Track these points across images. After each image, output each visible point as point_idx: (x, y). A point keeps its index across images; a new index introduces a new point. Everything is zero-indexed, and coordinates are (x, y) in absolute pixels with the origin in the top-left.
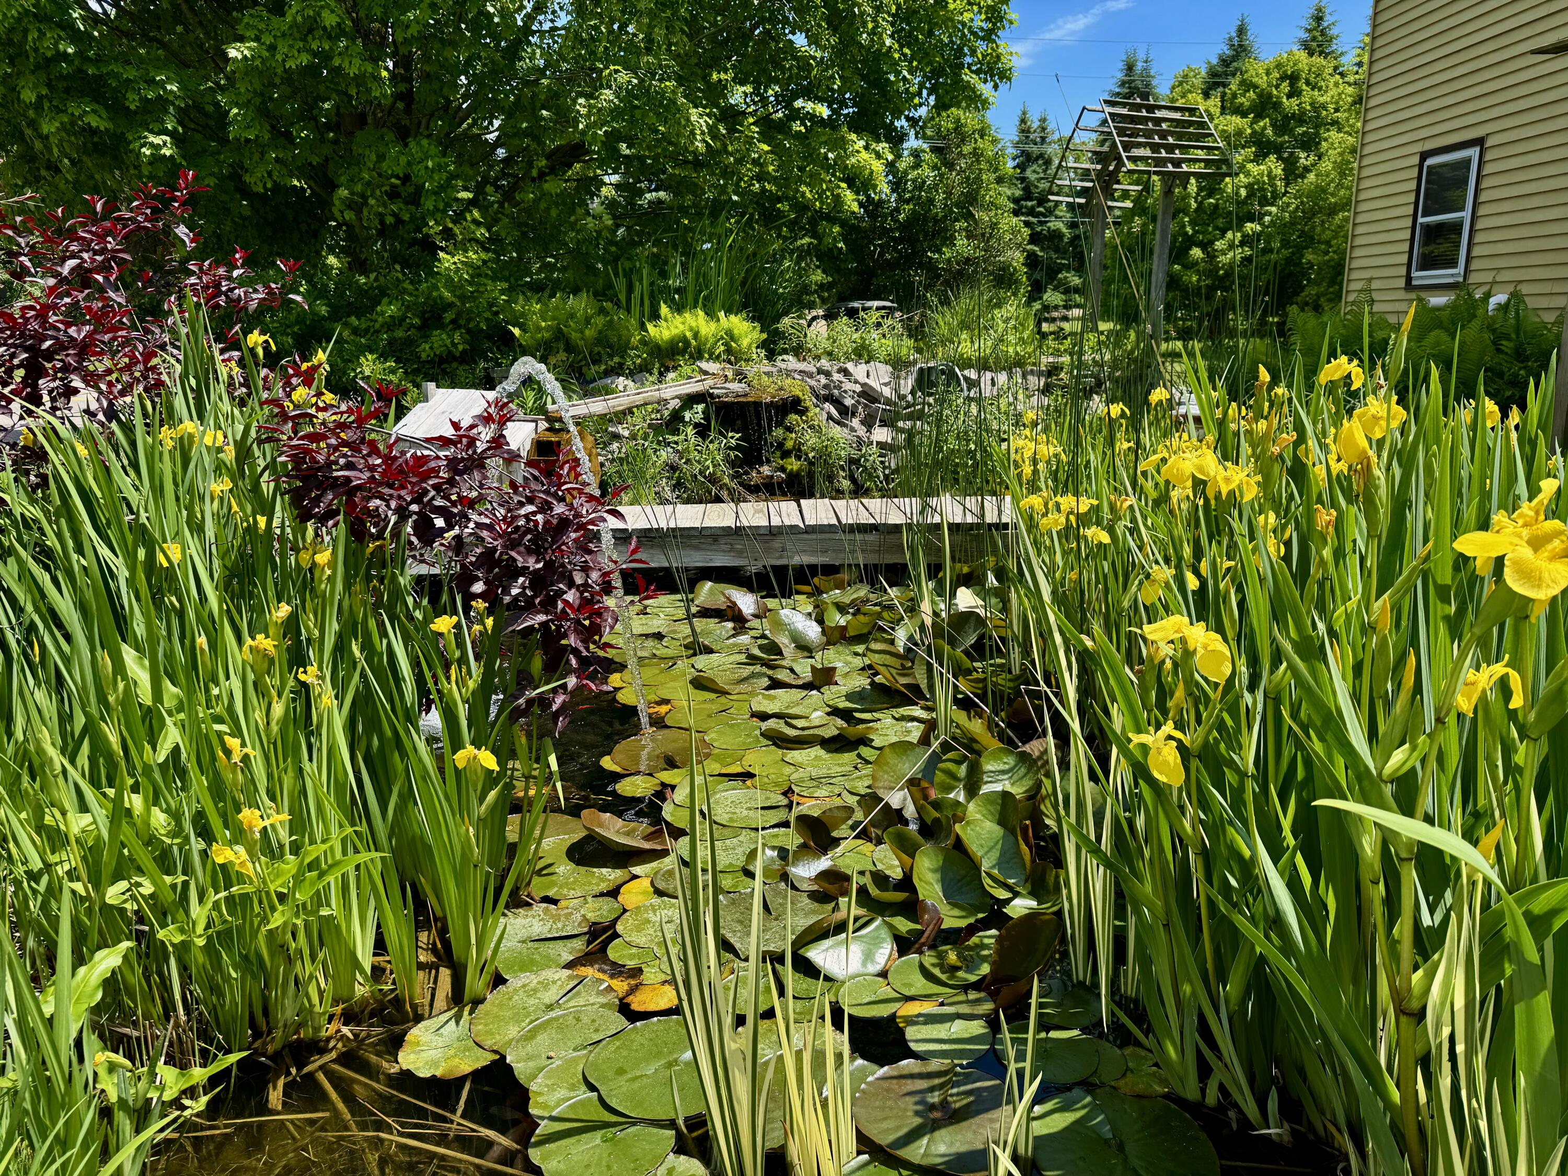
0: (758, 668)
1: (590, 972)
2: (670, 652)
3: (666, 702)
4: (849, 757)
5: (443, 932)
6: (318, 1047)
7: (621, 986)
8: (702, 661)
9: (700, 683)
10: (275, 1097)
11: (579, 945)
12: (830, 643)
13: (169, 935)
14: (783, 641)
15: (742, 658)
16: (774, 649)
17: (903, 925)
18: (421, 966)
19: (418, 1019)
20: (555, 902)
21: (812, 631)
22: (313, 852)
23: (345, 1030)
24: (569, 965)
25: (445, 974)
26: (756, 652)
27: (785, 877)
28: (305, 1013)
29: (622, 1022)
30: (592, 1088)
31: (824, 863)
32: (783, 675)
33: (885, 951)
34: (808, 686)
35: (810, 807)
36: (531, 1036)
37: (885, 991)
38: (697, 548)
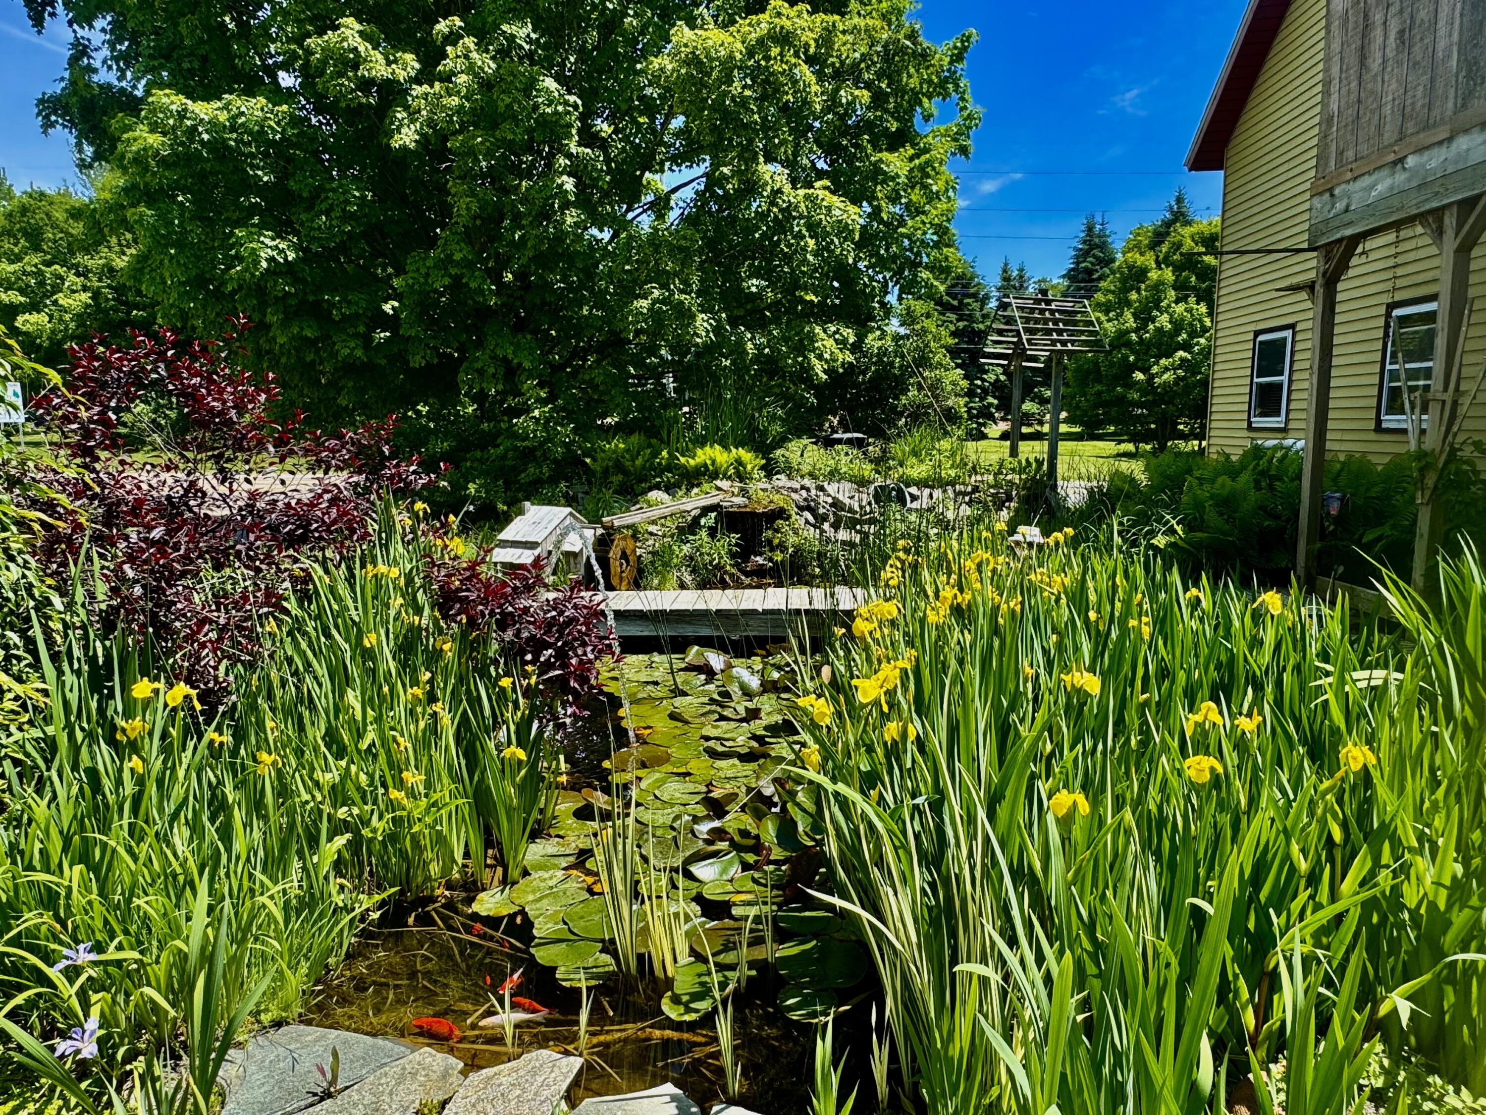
0: (714, 707)
1: (574, 872)
2: (660, 695)
3: (649, 727)
4: (754, 766)
5: (501, 851)
6: (432, 899)
7: (590, 880)
8: (679, 701)
9: (673, 717)
11: (572, 859)
12: (765, 691)
14: (734, 689)
15: (706, 700)
16: (726, 695)
17: (751, 858)
18: (487, 866)
19: (484, 890)
20: (562, 837)
21: (754, 683)
22: (435, 797)
23: (447, 893)
24: (565, 869)
25: (500, 870)
26: (716, 697)
27: (693, 832)
28: (428, 878)
29: (587, 896)
30: (565, 923)
31: (716, 824)
32: (727, 713)
33: (735, 870)
34: (741, 720)
35: (716, 794)
36: (540, 899)
37: (730, 888)
38: (689, 623)
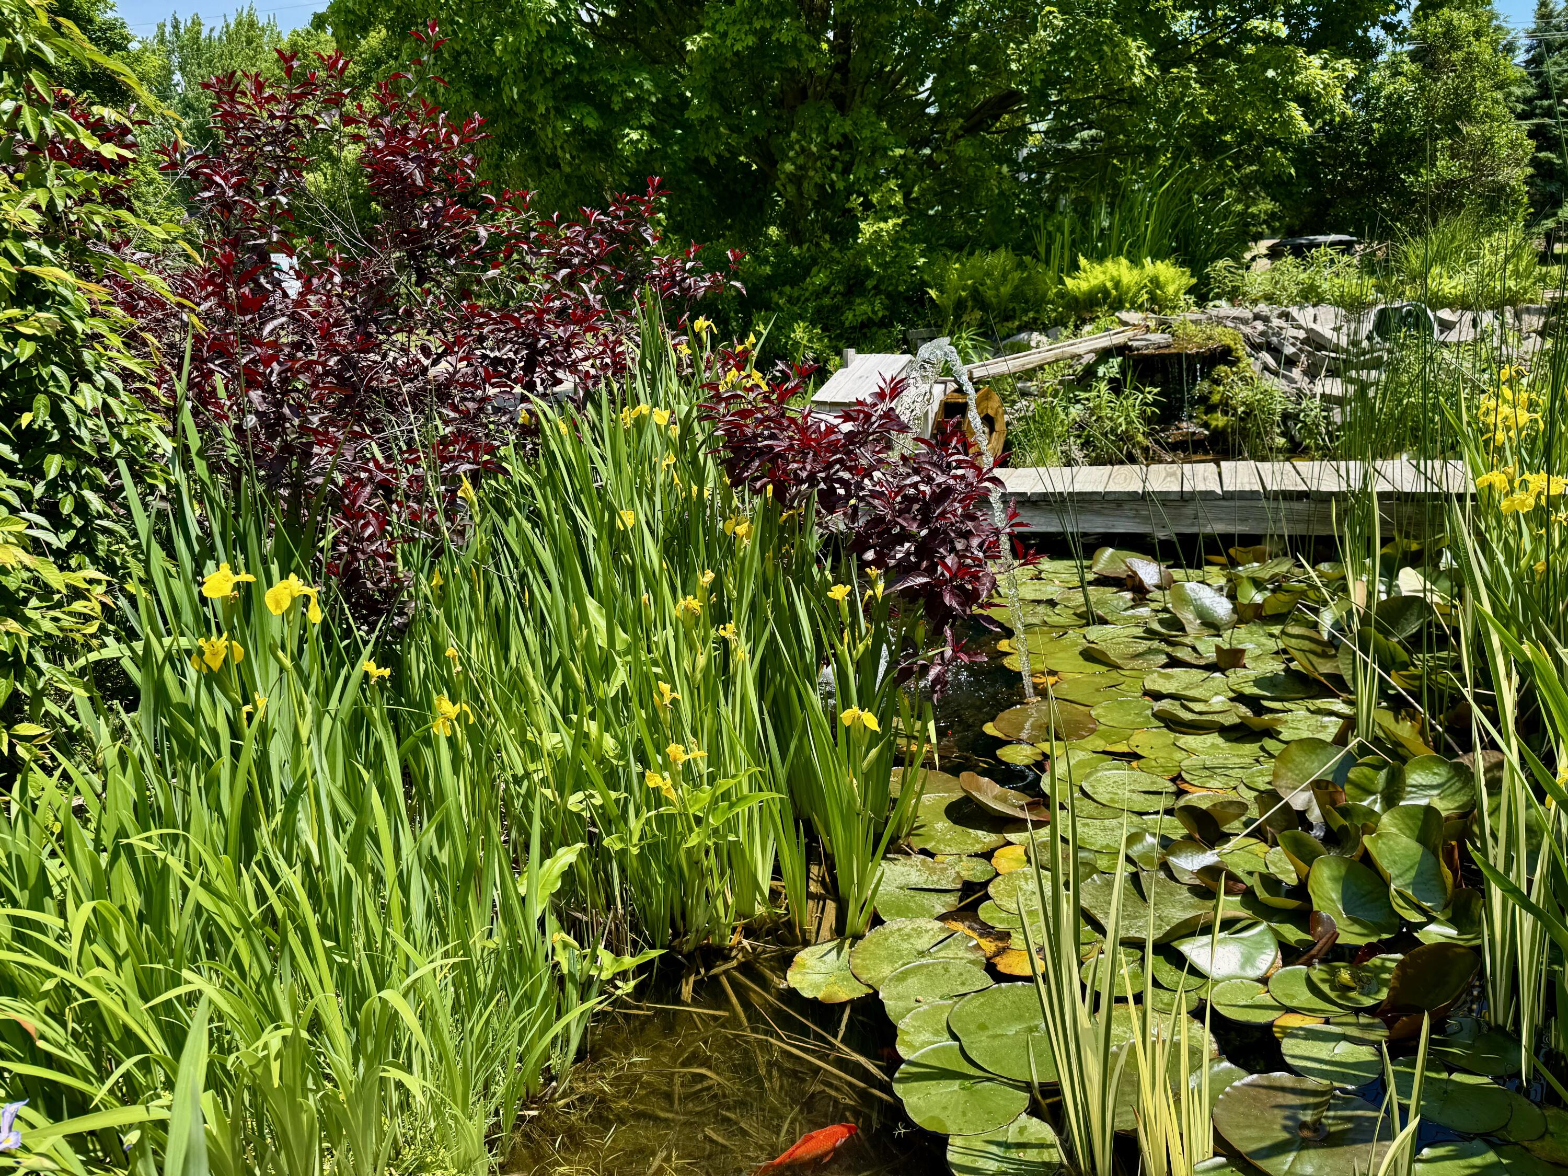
0: (1156, 644)
1: (960, 927)
2: (1062, 621)
3: (1052, 673)
4: (1250, 749)
5: (831, 867)
6: (722, 954)
7: (989, 946)
8: (1094, 632)
9: (1090, 655)
10: (687, 991)
11: (952, 900)
12: (1241, 621)
13: (611, 843)
14: (1188, 617)
15: (1139, 631)
16: (1176, 624)
17: (1292, 934)
18: (810, 895)
19: (806, 943)
20: (932, 855)
21: (1222, 608)
22: (724, 784)
23: (745, 943)
24: (942, 918)
25: (831, 906)
26: (1156, 626)
27: (1165, 866)
28: (714, 920)
29: (988, 981)
30: (955, 1037)
31: (1209, 858)
32: (1183, 654)
33: (1268, 957)
34: (1210, 668)
35: (1199, 798)
36: (902, 977)
37: (1263, 998)
38: (1098, 513)
